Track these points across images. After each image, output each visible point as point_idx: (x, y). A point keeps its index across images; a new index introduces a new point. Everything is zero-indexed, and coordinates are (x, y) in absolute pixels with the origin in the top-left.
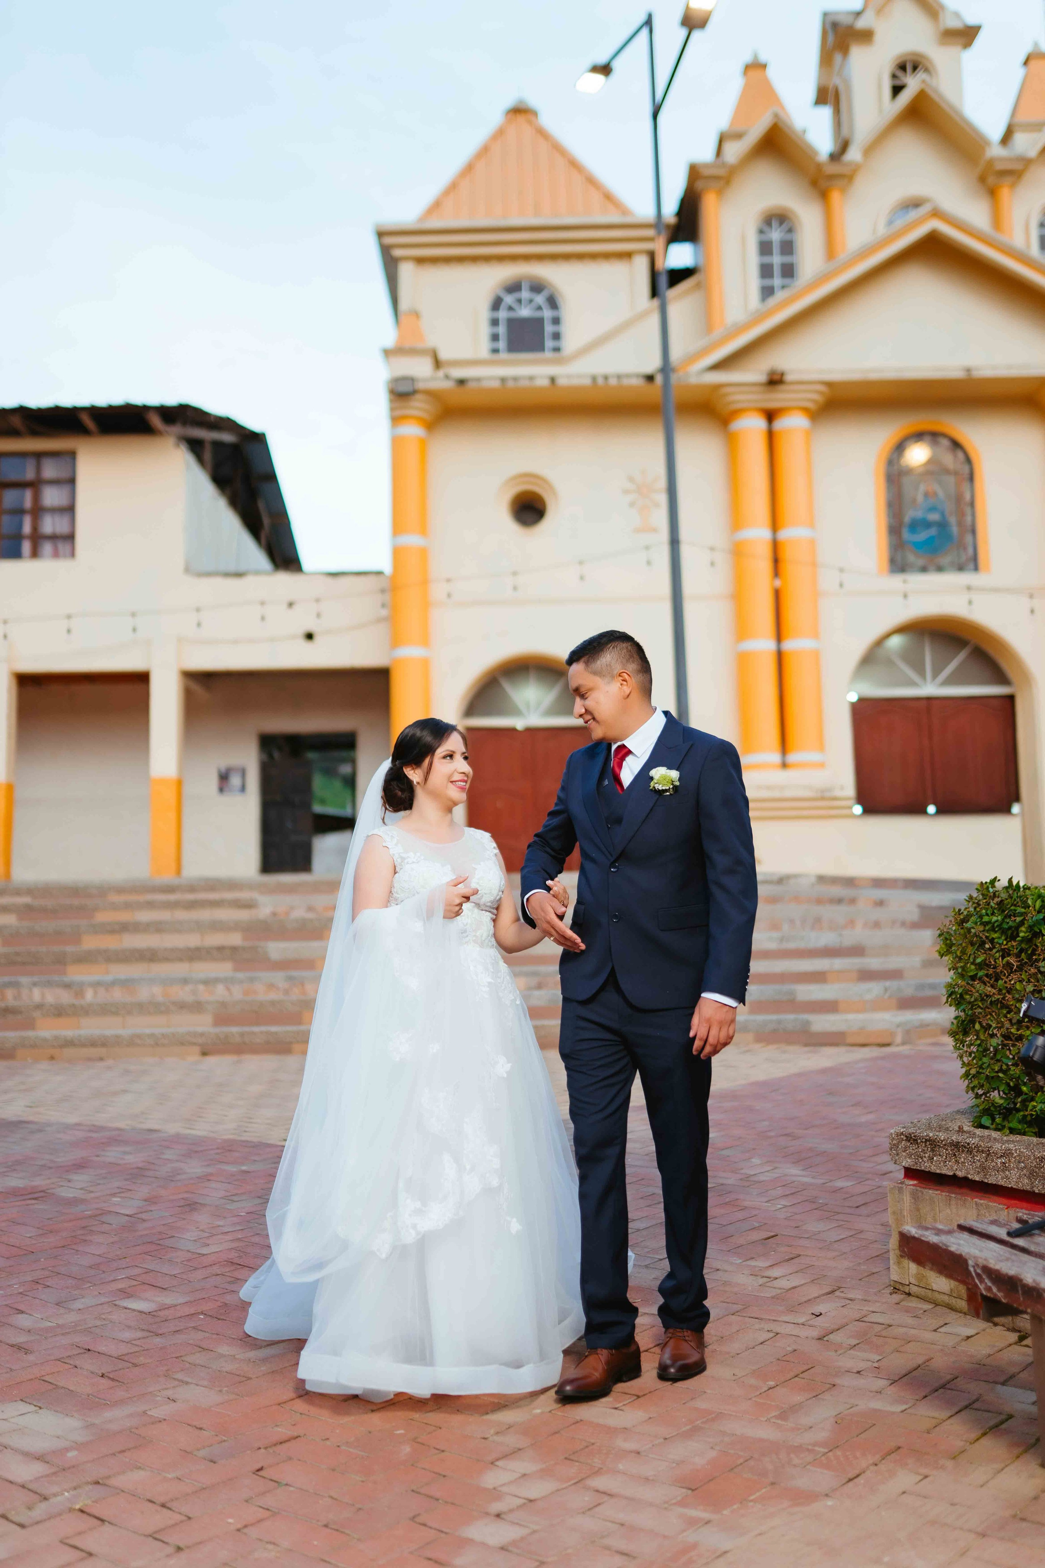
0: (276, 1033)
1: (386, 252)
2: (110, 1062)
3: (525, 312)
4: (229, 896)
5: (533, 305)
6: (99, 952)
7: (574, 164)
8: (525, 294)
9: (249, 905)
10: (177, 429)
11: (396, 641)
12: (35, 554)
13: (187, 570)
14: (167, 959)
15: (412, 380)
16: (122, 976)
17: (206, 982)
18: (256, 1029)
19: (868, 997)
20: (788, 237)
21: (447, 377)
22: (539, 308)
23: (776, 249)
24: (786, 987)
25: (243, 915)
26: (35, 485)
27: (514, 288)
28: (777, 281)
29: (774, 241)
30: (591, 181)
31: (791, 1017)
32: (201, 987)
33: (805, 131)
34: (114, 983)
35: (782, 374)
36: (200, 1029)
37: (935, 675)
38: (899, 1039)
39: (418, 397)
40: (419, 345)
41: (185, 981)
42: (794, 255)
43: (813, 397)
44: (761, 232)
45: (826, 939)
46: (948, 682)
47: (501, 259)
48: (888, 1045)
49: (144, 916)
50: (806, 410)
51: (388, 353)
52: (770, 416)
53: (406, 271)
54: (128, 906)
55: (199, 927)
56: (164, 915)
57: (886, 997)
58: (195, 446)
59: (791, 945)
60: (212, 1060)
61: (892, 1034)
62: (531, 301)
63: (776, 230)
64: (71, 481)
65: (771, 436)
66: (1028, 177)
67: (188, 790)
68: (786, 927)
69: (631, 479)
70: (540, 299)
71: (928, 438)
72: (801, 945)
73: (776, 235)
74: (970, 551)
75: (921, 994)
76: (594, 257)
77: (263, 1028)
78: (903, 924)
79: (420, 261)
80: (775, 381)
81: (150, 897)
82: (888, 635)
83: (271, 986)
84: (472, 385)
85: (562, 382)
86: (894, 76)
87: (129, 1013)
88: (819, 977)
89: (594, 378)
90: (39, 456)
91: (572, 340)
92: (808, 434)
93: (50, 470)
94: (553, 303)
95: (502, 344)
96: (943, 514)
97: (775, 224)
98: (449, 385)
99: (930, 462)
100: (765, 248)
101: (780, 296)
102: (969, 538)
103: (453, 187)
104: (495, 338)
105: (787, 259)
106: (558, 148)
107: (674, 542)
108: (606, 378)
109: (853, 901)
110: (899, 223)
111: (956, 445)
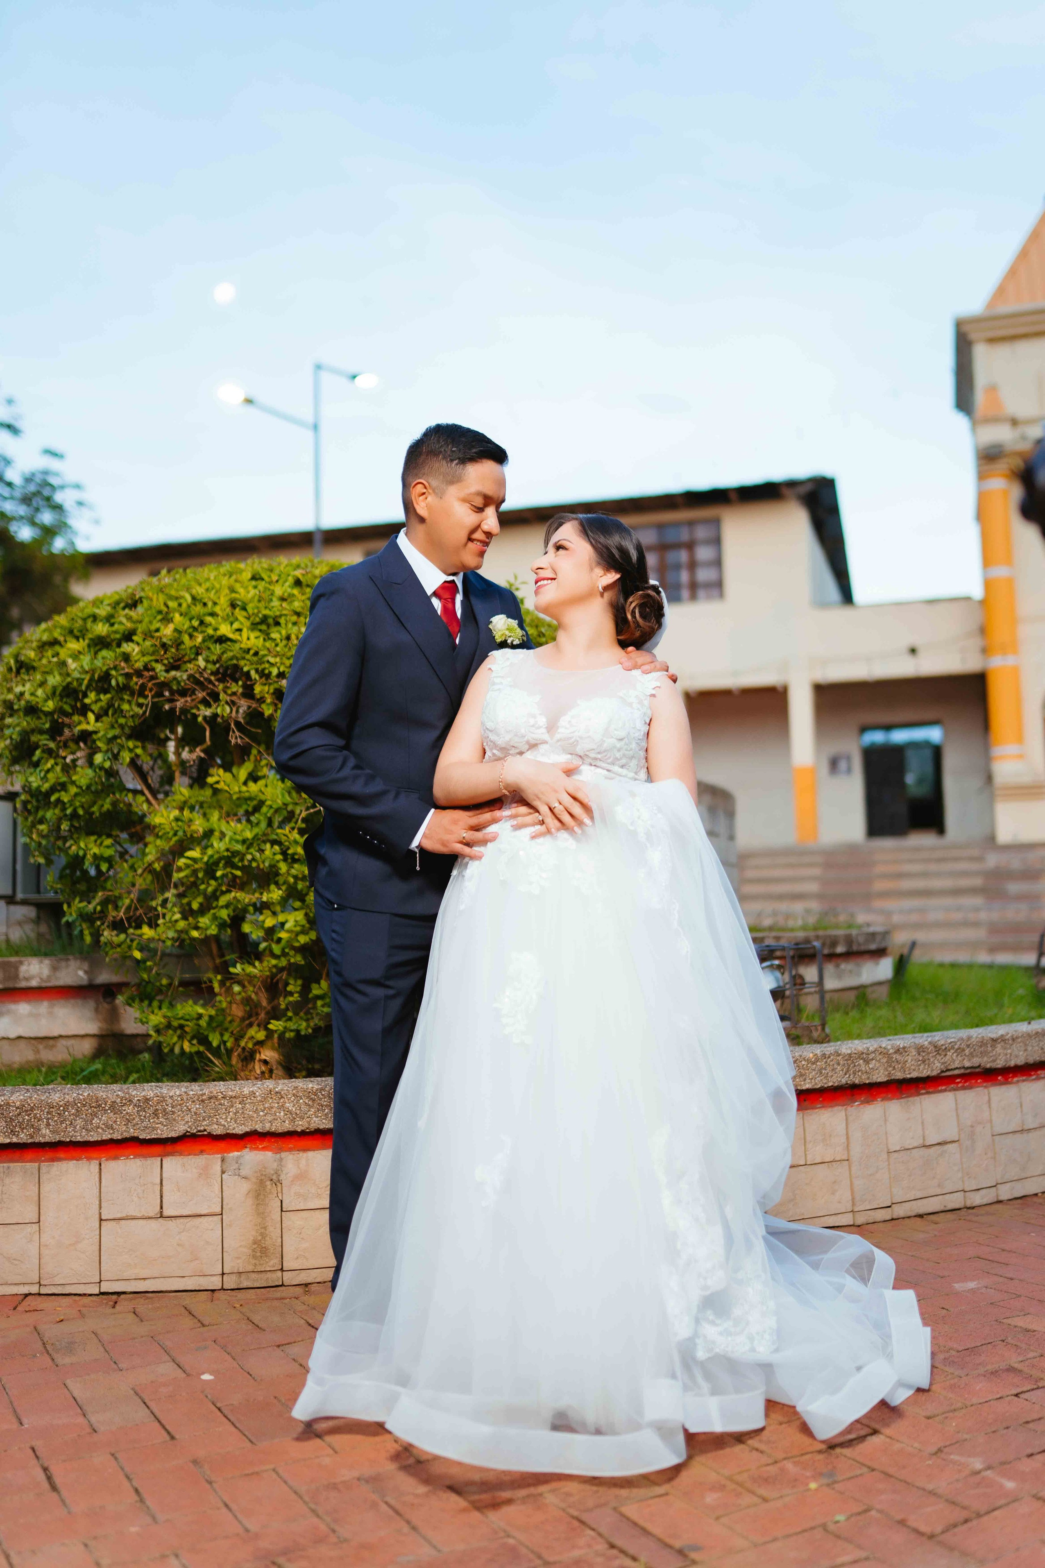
11: (987, 651)
12: (693, 597)
13: (815, 603)
15: (1000, 446)
21: (1026, 437)
26: (690, 546)
39: (1003, 458)
40: (1001, 413)
53: (979, 351)
64: (717, 541)
79: (992, 341)
90: (691, 524)
93: (701, 532)
98: (1029, 445)
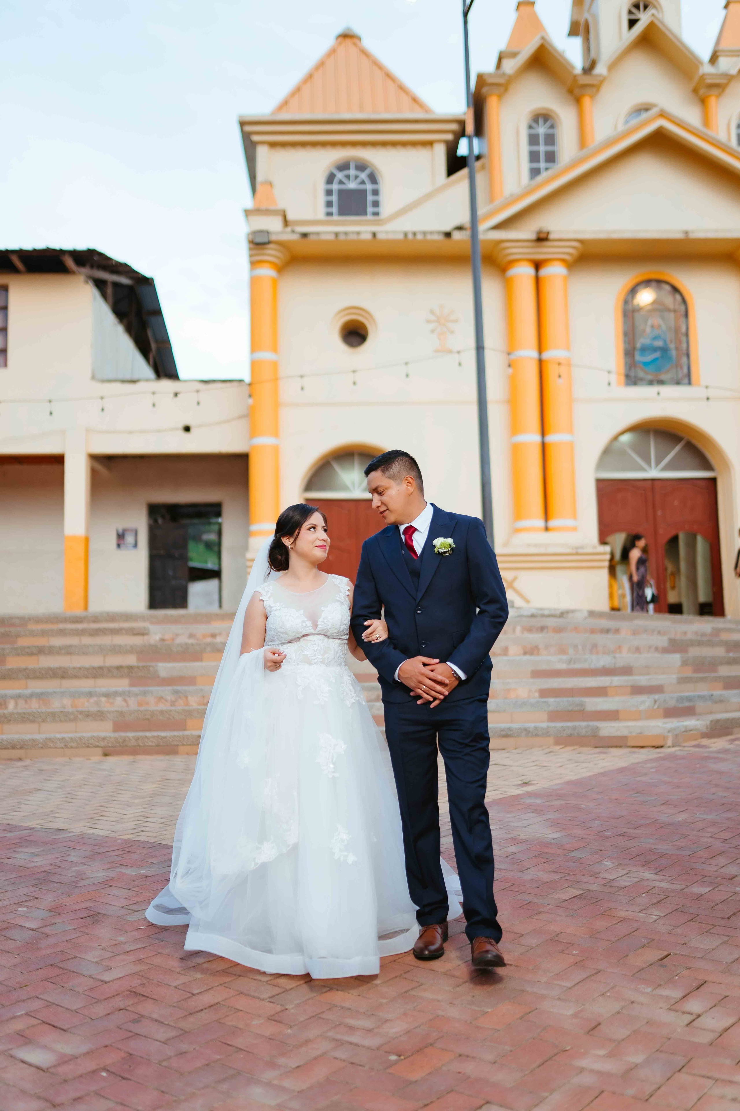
0: (165, 737)
1: (246, 137)
2: (27, 762)
3: (352, 185)
4: (126, 625)
5: (359, 180)
6: (20, 670)
7: (389, 76)
8: (352, 172)
9: (142, 633)
10: (85, 271)
11: (253, 433)
13: (93, 378)
14: (76, 677)
15: (268, 233)
16: (38, 691)
17: (107, 695)
18: (148, 734)
19: (642, 708)
20: (551, 131)
21: (293, 231)
22: (363, 182)
23: (542, 140)
24: (577, 700)
25: (137, 641)
27: (344, 166)
28: (542, 165)
29: (540, 134)
30: (402, 88)
31: (584, 724)
32: (103, 699)
33: (564, 52)
34: (32, 696)
35: (548, 233)
36: (103, 734)
37: (658, 463)
38: (669, 742)
39: (271, 246)
40: (272, 208)
41: (90, 694)
42: (556, 146)
43: (570, 251)
44: (530, 127)
45: (603, 661)
46: (667, 468)
47: (334, 144)
48: (662, 747)
49: (57, 642)
50: (563, 261)
51: (248, 213)
52: (537, 265)
53: (262, 152)
54: (44, 633)
55: (102, 650)
56: (73, 641)
57: (656, 707)
58: (100, 284)
59: (577, 666)
60: (112, 760)
61: (665, 738)
62: (356, 177)
63: (541, 127)
64: (4, 309)
65: (537, 280)
66: (728, 90)
67: (92, 546)
68: (571, 651)
69: (432, 312)
70: (363, 176)
71: (654, 284)
72: (585, 666)
73: (541, 130)
74: (685, 370)
75: (681, 705)
76: (404, 144)
77: (155, 734)
78: (656, 649)
79: (273, 145)
80: (542, 238)
81: (62, 626)
82: (623, 433)
83: (161, 699)
84: (312, 238)
85: (380, 236)
86: (630, 12)
87: (44, 721)
88: (601, 692)
89: (406, 234)
91: (387, 208)
92: (566, 279)
94: (373, 179)
95: (334, 209)
96: (665, 341)
97: (541, 121)
98: (295, 237)
99: (654, 302)
100: (533, 140)
101: (544, 175)
102: (684, 359)
103: (297, 90)
104: (329, 204)
105: (550, 148)
106: (376, 64)
107: (480, 348)
108: (415, 234)
109: (617, 631)
110: (634, 122)
111: (675, 290)
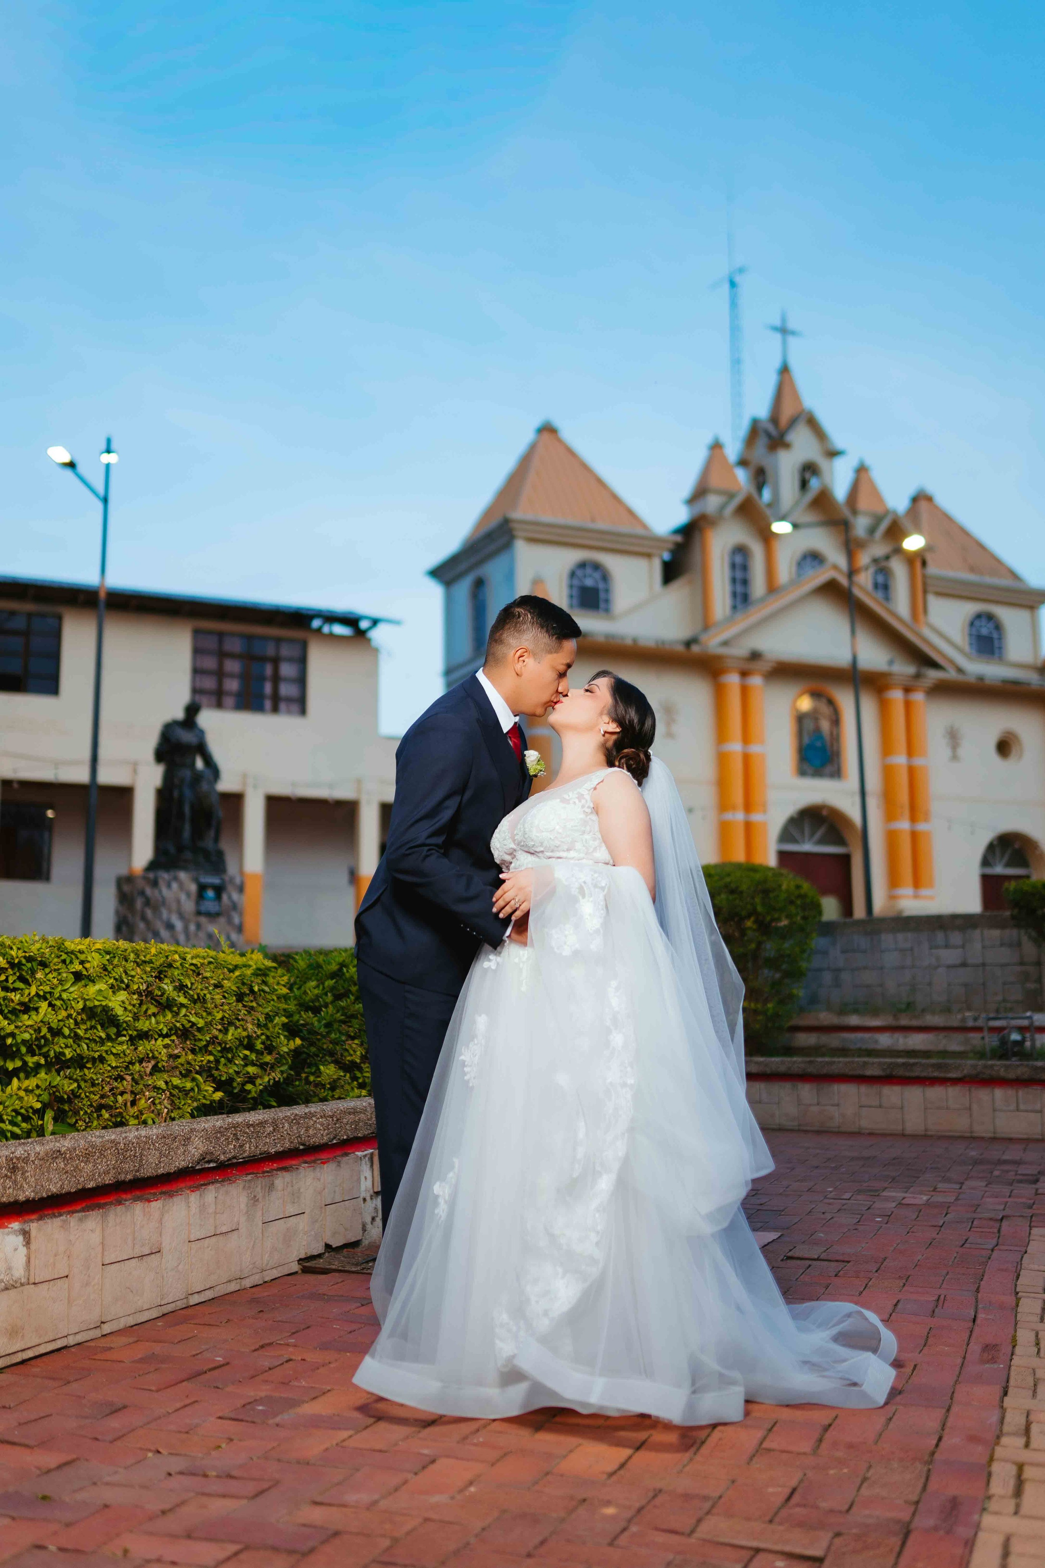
3: (589, 582)
5: (594, 579)
8: (589, 571)
12: (275, 709)
20: (746, 562)
22: (597, 581)
23: (740, 569)
26: (276, 661)
27: (582, 565)
29: (737, 563)
35: (760, 651)
37: (810, 839)
42: (750, 575)
43: (770, 667)
44: (732, 557)
46: (815, 844)
47: (577, 546)
50: (764, 674)
52: (746, 675)
53: (520, 545)
62: (592, 576)
63: (740, 557)
64: (302, 661)
65: (744, 686)
70: (598, 576)
71: (811, 694)
73: (738, 559)
74: (837, 766)
76: (629, 553)
79: (528, 540)
80: (754, 655)
86: (802, 474)
90: (278, 640)
91: (617, 606)
92: (763, 686)
93: (286, 651)
94: (605, 579)
95: (575, 597)
96: (823, 743)
97: (740, 553)
99: (813, 708)
100: (733, 566)
102: (835, 758)
104: (571, 597)
105: (744, 576)
111: (831, 702)
